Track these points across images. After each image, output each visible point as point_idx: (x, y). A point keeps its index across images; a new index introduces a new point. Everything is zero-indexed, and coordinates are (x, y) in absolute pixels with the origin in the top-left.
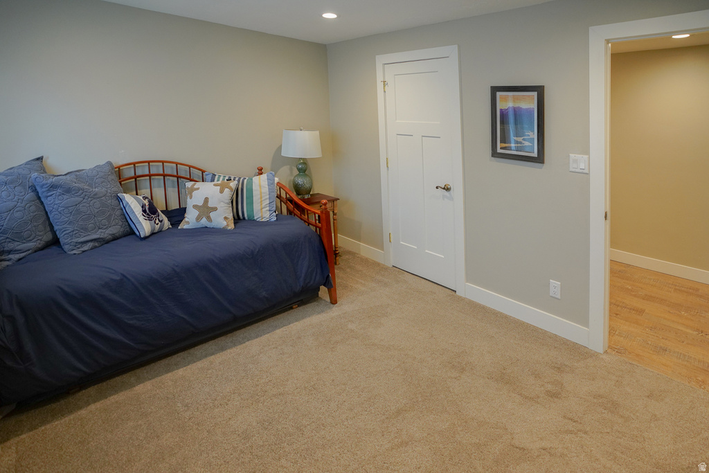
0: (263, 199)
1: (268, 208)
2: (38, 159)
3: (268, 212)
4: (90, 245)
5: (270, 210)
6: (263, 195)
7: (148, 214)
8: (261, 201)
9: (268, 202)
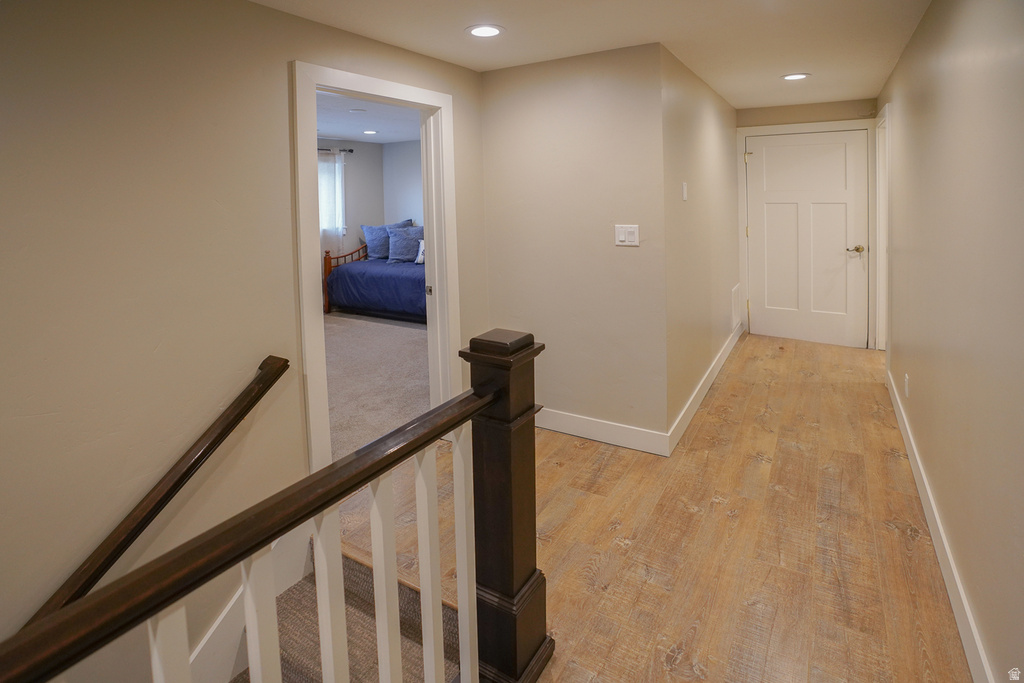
2: (409, 220)
4: (395, 261)
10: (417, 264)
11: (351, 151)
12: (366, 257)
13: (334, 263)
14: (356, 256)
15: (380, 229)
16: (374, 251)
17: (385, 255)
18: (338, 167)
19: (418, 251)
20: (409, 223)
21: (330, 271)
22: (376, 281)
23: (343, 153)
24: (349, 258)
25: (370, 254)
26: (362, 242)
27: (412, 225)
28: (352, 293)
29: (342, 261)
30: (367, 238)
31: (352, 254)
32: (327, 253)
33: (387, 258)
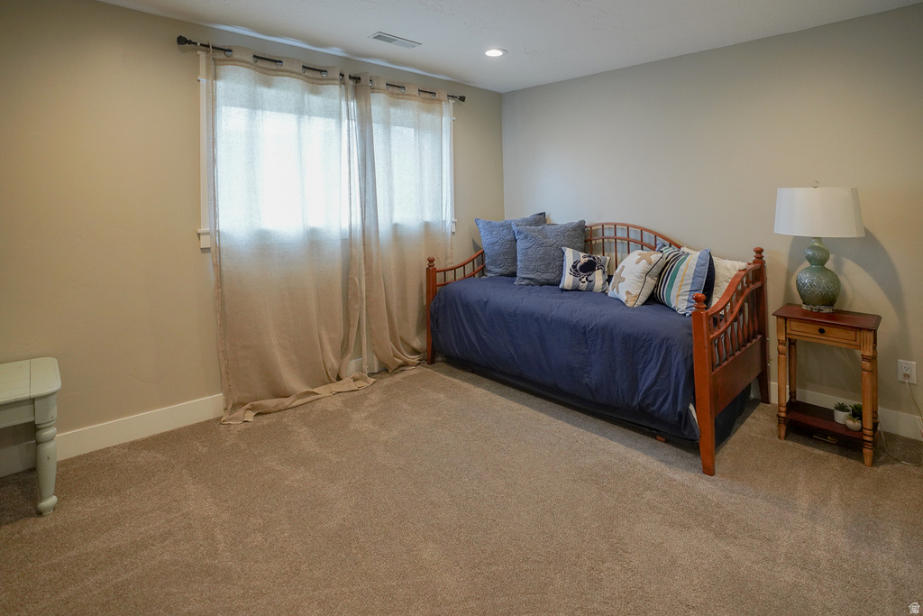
0: (684, 283)
1: (687, 297)
2: (541, 214)
3: (686, 303)
4: (527, 281)
5: (688, 301)
6: (685, 277)
7: (576, 271)
8: (681, 286)
9: (689, 288)
10: (564, 290)
11: (462, 99)
12: (483, 271)
13: (440, 277)
14: (469, 269)
15: (502, 226)
16: (494, 263)
17: (511, 269)
18: (446, 121)
19: (561, 267)
20: (541, 219)
21: (435, 293)
22: (506, 319)
23: (452, 101)
24: (460, 272)
25: (489, 268)
26: (476, 247)
27: (545, 221)
28: (468, 336)
29: (450, 275)
30: (485, 241)
31: (464, 265)
32: (431, 261)
33: (514, 275)
